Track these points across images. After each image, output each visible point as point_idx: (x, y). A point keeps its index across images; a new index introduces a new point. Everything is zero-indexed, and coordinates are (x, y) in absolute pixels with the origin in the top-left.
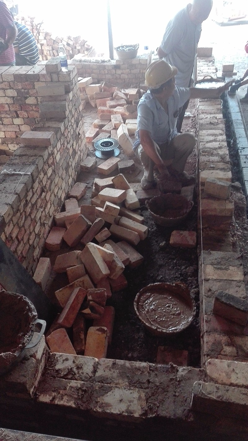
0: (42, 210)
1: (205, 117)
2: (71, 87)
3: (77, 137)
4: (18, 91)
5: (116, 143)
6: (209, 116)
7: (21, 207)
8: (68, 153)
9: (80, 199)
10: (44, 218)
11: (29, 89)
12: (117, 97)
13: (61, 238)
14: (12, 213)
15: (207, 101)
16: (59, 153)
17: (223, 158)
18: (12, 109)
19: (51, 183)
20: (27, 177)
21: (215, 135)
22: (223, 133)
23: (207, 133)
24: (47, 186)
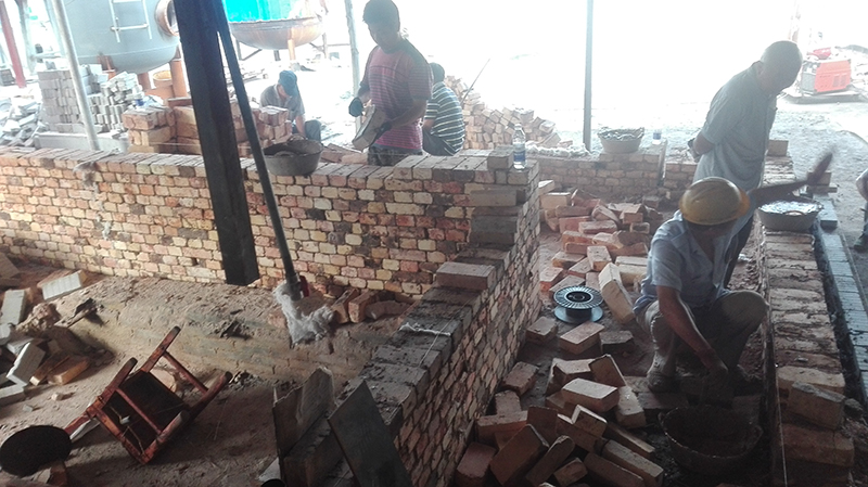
0: (459, 404)
1: (779, 265)
2: (528, 194)
3: (527, 278)
4: (435, 196)
5: (598, 296)
6: (788, 263)
7: (429, 393)
8: (510, 305)
9: (525, 395)
10: (459, 422)
11: (453, 194)
12: (598, 217)
13: (486, 467)
14: (414, 402)
15: (781, 235)
16: (497, 304)
17: (823, 346)
18: (419, 225)
19: (478, 355)
20: (443, 340)
21: (805, 300)
22: (819, 296)
23: (786, 295)
24: (472, 361)
